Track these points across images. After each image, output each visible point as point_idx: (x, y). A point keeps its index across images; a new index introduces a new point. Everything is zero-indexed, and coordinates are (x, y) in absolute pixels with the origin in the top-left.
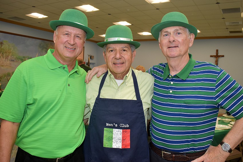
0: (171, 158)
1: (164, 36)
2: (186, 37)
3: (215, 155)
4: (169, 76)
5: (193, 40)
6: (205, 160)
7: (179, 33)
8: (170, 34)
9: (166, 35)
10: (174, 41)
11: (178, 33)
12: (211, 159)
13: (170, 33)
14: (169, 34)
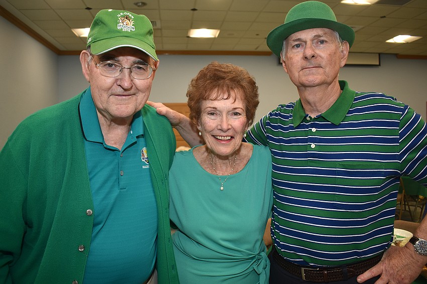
0: (321, 277)
1: (293, 47)
2: (336, 50)
3: (404, 261)
4: (305, 117)
5: (346, 53)
6: (384, 272)
7: (322, 42)
8: (306, 44)
9: (298, 46)
10: (313, 56)
11: (320, 41)
12: (397, 270)
13: (306, 42)
14: (303, 43)
